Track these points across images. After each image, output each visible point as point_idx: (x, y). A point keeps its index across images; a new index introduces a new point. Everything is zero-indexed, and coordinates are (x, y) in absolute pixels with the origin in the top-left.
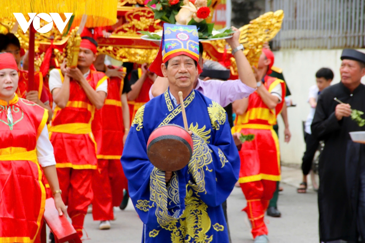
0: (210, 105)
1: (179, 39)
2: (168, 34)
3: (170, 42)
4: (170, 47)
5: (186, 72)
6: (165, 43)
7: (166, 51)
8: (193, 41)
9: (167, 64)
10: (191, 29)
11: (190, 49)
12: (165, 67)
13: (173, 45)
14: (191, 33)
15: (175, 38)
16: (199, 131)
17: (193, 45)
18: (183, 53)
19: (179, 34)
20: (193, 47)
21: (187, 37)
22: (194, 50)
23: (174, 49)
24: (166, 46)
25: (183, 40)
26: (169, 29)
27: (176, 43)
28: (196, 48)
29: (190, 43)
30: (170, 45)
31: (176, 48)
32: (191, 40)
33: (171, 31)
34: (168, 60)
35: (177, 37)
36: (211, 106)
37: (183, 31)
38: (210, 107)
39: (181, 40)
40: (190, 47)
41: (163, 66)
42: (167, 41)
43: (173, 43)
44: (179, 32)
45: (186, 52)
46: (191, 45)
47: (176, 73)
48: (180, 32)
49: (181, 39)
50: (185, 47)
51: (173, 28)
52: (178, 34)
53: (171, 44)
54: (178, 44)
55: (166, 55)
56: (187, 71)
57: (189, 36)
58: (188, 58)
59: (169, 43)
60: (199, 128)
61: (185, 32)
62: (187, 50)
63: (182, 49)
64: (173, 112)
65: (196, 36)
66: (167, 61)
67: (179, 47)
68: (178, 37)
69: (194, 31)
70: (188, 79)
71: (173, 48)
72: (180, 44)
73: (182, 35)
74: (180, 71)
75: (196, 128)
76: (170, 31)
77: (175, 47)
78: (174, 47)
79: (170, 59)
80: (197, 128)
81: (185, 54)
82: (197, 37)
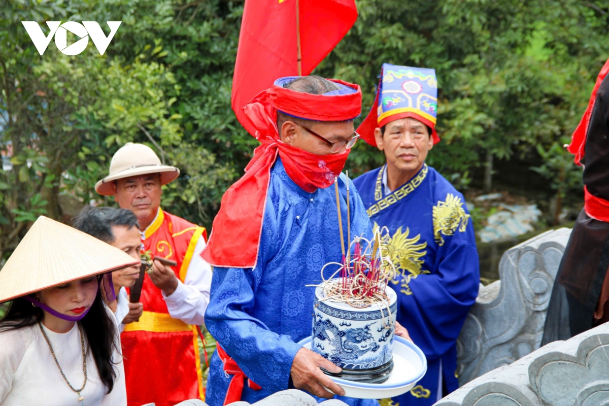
0: (439, 202)
1: (405, 90)
2: (388, 82)
3: (391, 95)
4: (390, 103)
5: (412, 147)
6: (383, 96)
7: (384, 110)
8: (428, 96)
9: (383, 129)
10: (426, 74)
11: (423, 108)
12: (380, 134)
13: (395, 101)
14: (426, 82)
15: (400, 90)
16: (407, 242)
17: (428, 102)
18: (409, 115)
19: (407, 83)
20: (427, 106)
21: (419, 89)
22: (428, 109)
23: (395, 107)
24: (384, 101)
25: (412, 92)
26: (391, 74)
27: (400, 98)
28: (431, 106)
29: (424, 98)
30: (390, 101)
31: (399, 105)
32: (425, 93)
33: (395, 78)
34: (386, 124)
35: (402, 88)
36: (441, 205)
37: (413, 77)
38: (438, 205)
39: (409, 93)
40: (423, 105)
41: (377, 131)
42: (386, 93)
43: (396, 98)
44: (406, 79)
45: (415, 114)
46: (424, 101)
47: (397, 147)
48: (409, 80)
49: (408, 91)
50: (414, 105)
51: (397, 72)
52: (404, 82)
53: (393, 98)
54: (404, 100)
55: (383, 115)
56: (413, 144)
57: (422, 88)
58: (418, 124)
59: (389, 97)
60: (409, 237)
61: (416, 80)
62: (417, 111)
63: (410, 109)
64: (379, 203)
65: (432, 87)
66: (384, 124)
67: (405, 104)
68: (405, 87)
69: (430, 78)
70: (414, 157)
71: (394, 105)
72: (407, 100)
73: (411, 84)
74: (402, 144)
75: (404, 236)
76: (392, 77)
77: (398, 103)
78: (396, 104)
79: (388, 123)
80: (406, 237)
81: (413, 116)
82: (434, 88)
